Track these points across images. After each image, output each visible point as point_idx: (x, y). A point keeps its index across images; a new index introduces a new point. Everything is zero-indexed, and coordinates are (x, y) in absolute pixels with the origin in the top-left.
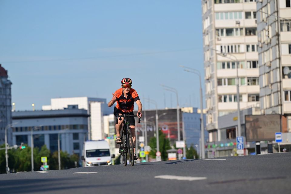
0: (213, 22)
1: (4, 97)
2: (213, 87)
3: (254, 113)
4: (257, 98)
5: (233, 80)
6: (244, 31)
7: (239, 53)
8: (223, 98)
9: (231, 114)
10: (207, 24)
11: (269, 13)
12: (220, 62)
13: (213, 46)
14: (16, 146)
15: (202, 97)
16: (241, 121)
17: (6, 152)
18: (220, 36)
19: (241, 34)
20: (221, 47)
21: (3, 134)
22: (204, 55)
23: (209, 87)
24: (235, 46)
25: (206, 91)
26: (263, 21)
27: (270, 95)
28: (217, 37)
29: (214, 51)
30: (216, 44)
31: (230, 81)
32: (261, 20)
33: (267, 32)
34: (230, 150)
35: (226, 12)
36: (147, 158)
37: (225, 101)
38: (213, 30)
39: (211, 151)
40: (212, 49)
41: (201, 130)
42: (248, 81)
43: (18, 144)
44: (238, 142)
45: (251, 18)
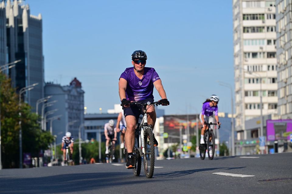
0: (242, 48)
1: (79, 103)
2: (241, 97)
3: (273, 118)
4: (275, 106)
5: (256, 93)
6: (266, 54)
7: (262, 71)
8: (249, 106)
9: (255, 119)
10: (237, 48)
11: (286, 41)
12: (247, 78)
13: (241, 66)
14: (87, 141)
15: (233, 105)
16: (263, 124)
17: (80, 145)
18: (248, 59)
19: (264, 57)
20: (248, 67)
21: (77, 132)
22: (234, 73)
23: (238, 98)
24: (259, 66)
25: (235, 101)
26: (281, 47)
27: (285, 104)
28: (245, 59)
29: (242, 71)
30: (244, 65)
31: (255, 93)
32: (280, 46)
33: (284, 56)
34: (254, 146)
35: (252, 40)
36: (189, 151)
37: (250, 108)
38: (242, 53)
39: (239, 147)
40: (241, 69)
41: (231, 130)
42: (269, 93)
43: (89, 138)
44: (261, 140)
45: (271, 44)
